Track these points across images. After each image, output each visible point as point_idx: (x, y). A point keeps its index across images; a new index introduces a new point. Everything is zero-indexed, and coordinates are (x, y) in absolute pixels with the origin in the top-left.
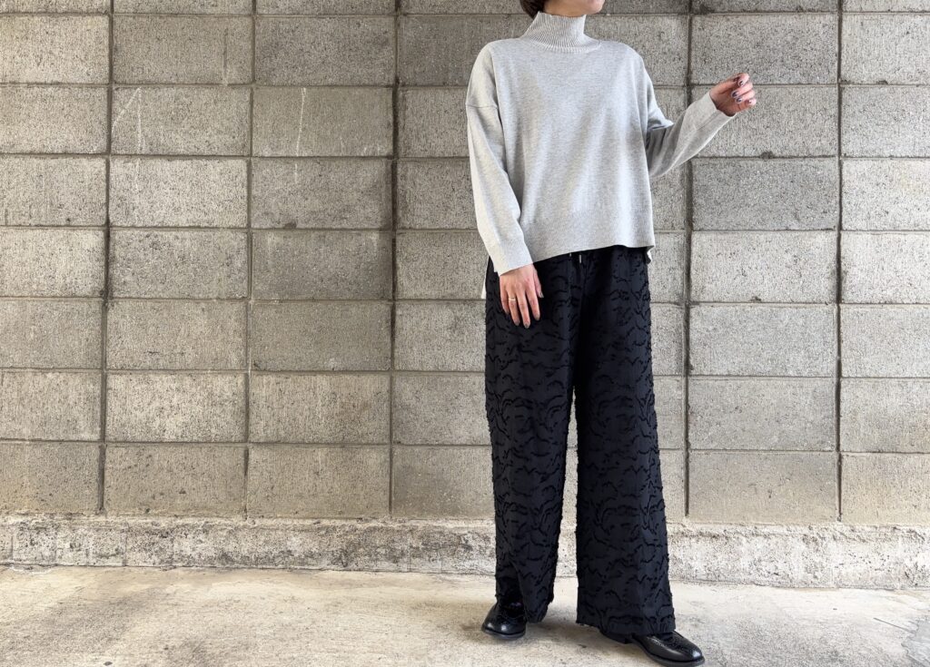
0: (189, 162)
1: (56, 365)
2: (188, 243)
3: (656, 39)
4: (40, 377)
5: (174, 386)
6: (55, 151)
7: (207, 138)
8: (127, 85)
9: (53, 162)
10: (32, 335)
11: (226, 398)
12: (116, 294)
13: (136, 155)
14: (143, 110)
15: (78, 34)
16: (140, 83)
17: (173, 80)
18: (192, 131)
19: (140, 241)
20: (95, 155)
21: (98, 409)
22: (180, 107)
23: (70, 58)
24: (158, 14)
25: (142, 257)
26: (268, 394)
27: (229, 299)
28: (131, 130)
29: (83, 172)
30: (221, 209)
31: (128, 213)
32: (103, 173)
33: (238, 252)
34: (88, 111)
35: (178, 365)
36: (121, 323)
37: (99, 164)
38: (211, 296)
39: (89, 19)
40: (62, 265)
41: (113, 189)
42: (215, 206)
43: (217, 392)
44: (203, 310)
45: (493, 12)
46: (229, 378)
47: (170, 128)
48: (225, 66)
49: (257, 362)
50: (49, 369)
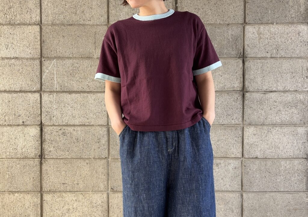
0: (80, 94)
1: (19, 190)
2: (79, 133)
3: (297, 35)
4: (12, 196)
5: (74, 199)
6: (16, 90)
7: (88, 83)
8: (49, 58)
9: (15, 95)
10: (7, 176)
11: (98, 204)
12: (46, 156)
13: (54, 91)
14: (57, 71)
15: (25, 35)
16: (55, 58)
17: (71, 56)
18: (80, 80)
19: (57, 132)
20: (35, 92)
21: (39, 210)
22: (74, 68)
23: (22, 45)
24: (63, 25)
25: (58, 139)
26: (118, 203)
27: (99, 158)
28: (51, 80)
29: (29, 99)
30: (95, 117)
31: (51, 119)
32: (39, 100)
33: (103, 137)
34: (31, 71)
35: (76, 190)
36: (49, 170)
37: (37, 95)
38: (91, 157)
39: (30, 27)
40: (21, 143)
41: (43, 108)
42: (92, 115)
43: (94, 202)
44: (87, 163)
45: (221, 23)
46: (100, 195)
47: (69, 79)
48: (95, 49)
49: (113, 187)
50: (16, 192)
